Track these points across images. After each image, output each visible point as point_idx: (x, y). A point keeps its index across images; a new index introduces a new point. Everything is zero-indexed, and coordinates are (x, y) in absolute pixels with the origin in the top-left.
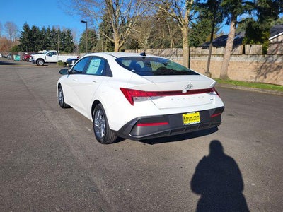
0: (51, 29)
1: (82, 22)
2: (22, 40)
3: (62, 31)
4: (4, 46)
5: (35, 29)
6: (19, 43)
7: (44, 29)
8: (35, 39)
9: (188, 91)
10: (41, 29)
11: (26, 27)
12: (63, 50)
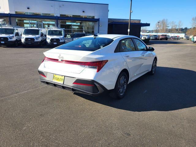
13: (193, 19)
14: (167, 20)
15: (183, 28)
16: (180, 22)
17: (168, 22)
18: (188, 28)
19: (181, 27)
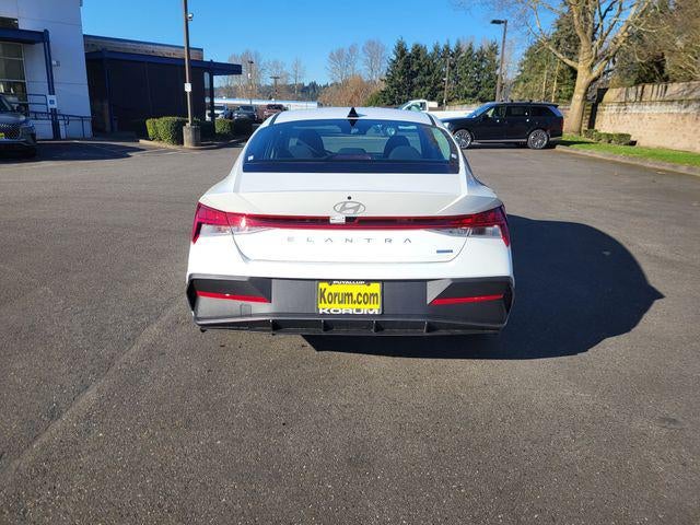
0: (453, 48)
1: (494, 22)
2: (390, 79)
3: (476, 49)
4: (356, 93)
5: (418, 51)
6: (383, 86)
7: (436, 48)
8: (415, 74)
9: (348, 219)
10: (430, 50)
11: (401, 50)
12: (474, 95)
13: (331, 56)
14: (257, 55)
15: (306, 85)
16: (297, 65)
17: (261, 63)
18: (318, 83)
19: (300, 81)
